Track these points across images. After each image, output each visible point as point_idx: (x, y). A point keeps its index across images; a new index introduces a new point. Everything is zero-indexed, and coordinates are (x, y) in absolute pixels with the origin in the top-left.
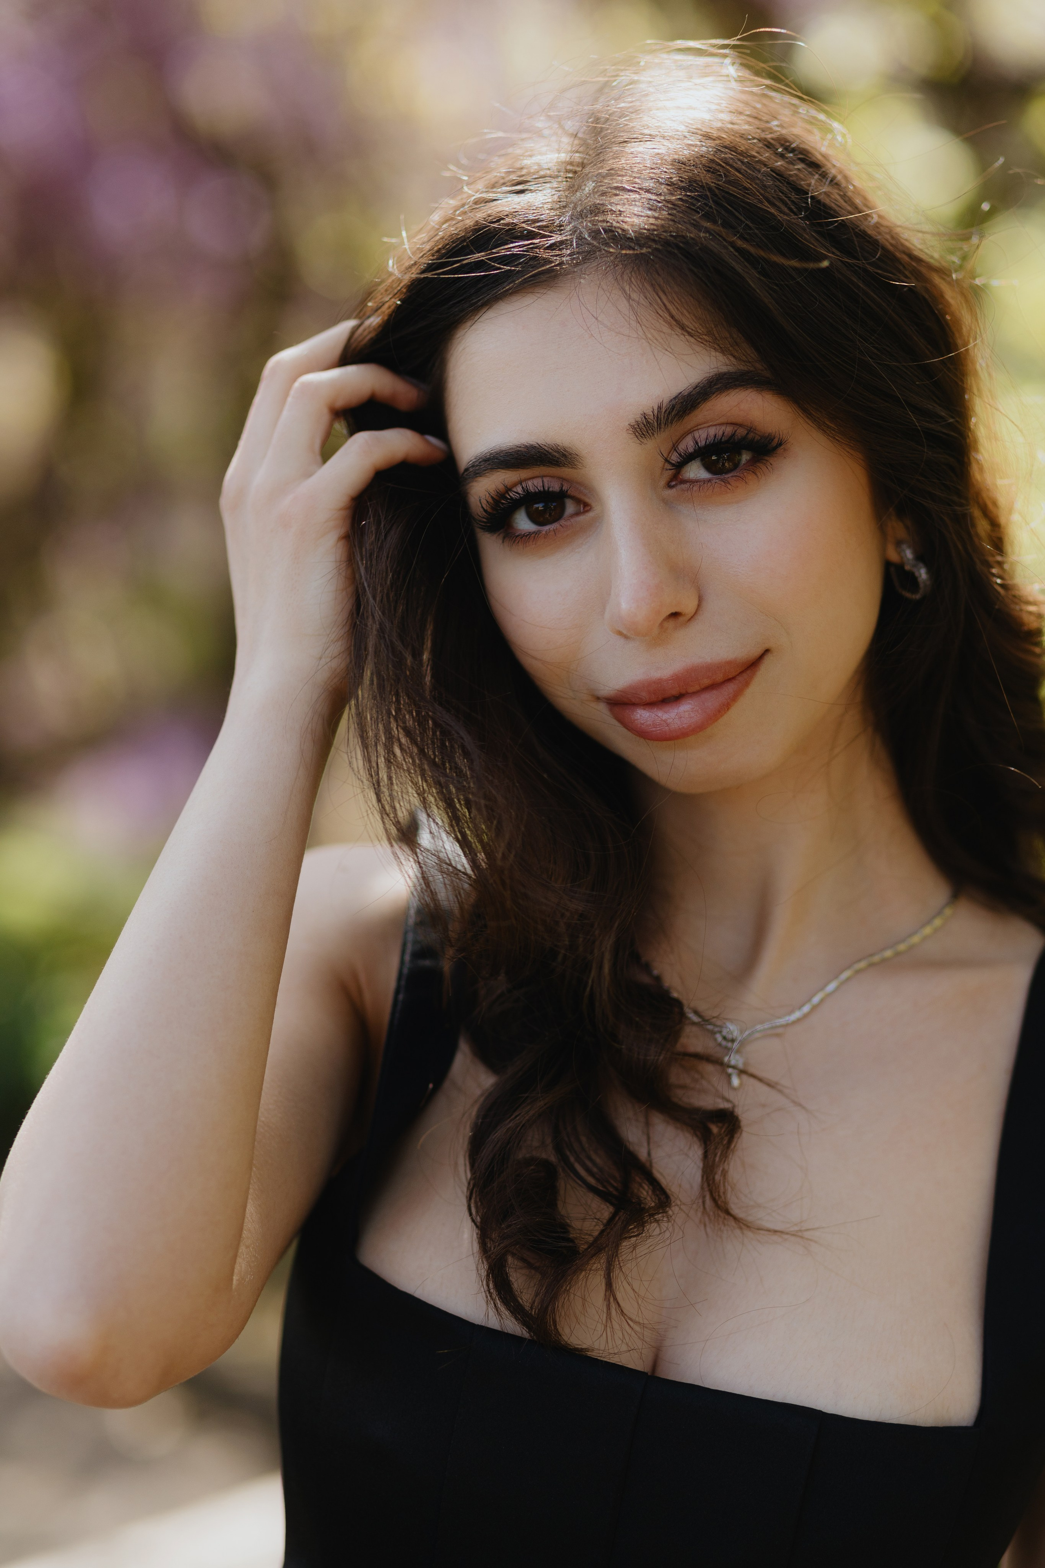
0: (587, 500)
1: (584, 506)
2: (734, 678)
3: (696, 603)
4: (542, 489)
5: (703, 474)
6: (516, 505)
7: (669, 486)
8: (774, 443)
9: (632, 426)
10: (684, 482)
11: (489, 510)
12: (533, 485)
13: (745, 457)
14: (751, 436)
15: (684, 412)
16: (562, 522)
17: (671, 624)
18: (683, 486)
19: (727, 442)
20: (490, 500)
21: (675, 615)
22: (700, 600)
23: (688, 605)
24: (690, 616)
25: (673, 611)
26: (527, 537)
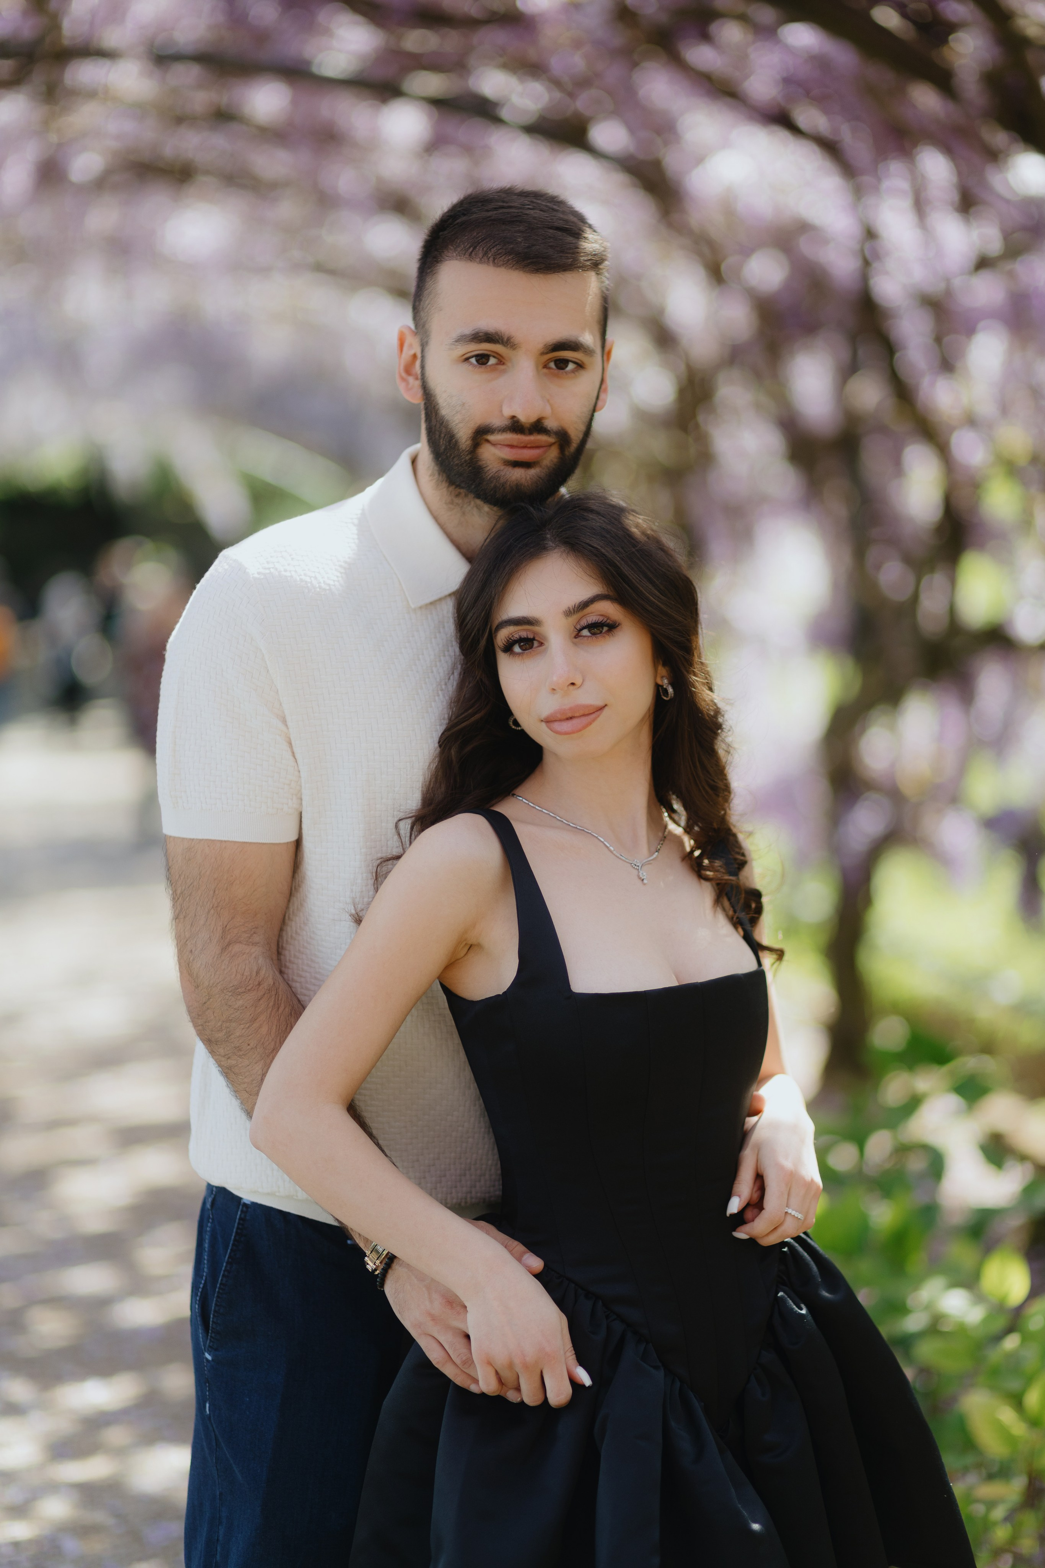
0: (543, 641)
1: (541, 644)
2: (594, 713)
3: (581, 681)
4: (525, 637)
5: (588, 634)
6: (515, 642)
7: (575, 637)
8: (617, 624)
9: (564, 612)
10: (582, 636)
11: (505, 644)
12: (524, 634)
13: (605, 629)
14: (608, 621)
15: (584, 608)
16: (533, 649)
17: (572, 687)
18: (581, 638)
19: (599, 623)
20: (506, 640)
21: (573, 684)
22: (583, 681)
23: (578, 682)
24: (579, 686)
25: (573, 682)
26: (519, 654)
